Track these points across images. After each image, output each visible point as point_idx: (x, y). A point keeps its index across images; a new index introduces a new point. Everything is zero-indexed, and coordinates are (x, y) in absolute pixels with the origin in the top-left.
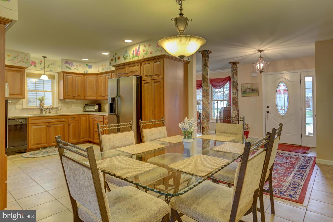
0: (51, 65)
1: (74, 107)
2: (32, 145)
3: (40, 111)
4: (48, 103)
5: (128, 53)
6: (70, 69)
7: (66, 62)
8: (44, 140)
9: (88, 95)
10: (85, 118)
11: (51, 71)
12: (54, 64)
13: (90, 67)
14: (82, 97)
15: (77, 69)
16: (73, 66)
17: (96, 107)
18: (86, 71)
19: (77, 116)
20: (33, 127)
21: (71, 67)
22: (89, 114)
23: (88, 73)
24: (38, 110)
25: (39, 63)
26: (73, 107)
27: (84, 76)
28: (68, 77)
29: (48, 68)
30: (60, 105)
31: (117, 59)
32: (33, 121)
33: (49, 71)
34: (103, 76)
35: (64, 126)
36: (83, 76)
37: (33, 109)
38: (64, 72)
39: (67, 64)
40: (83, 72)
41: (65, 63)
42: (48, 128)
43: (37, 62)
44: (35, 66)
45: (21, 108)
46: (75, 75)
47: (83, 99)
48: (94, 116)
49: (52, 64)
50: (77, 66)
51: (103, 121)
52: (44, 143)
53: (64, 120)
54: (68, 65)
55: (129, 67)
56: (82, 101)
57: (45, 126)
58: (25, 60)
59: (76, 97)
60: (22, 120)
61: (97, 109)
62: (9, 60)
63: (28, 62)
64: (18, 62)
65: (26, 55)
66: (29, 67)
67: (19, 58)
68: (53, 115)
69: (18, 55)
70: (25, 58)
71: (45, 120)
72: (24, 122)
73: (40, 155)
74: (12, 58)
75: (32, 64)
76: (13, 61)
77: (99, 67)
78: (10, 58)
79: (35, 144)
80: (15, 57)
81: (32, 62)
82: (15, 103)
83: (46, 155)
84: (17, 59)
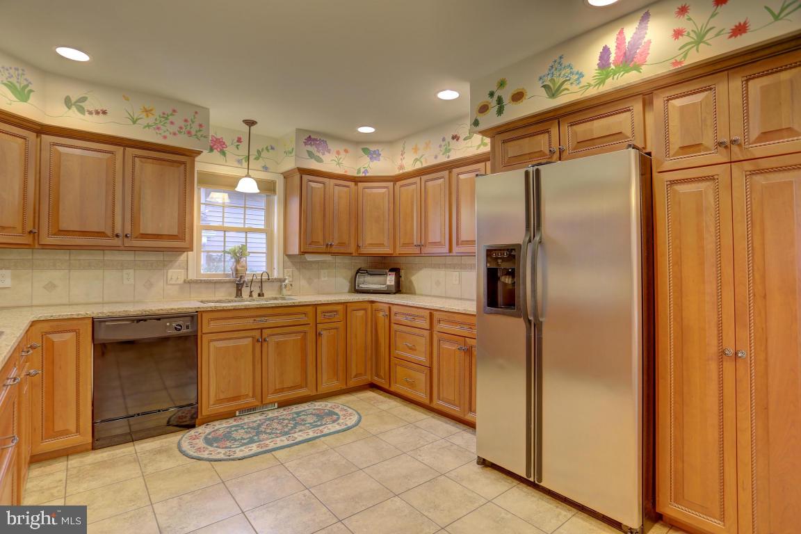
0: (265, 151)
1: (326, 279)
2: (211, 402)
3: (235, 289)
4: (257, 264)
5: (570, 66)
6: (319, 160)
7: (310, 140)
8: (246, 388)
9: (368, 241)
10: (363, 312)
11: (265, 169)
12: (272, 148)
13: (374, 155)
14: (352, 249)
15: (338, 164)
16: (329, 151)
17: (391, 280)
18: (362, 170)
19: (339, 308)
20: (212, 344)
21: (323, 154)
22: (373, 302)
23: (367, 175)
24: (228, 285)
25: (232, 144)
26: (323, 279)
27: (356, 185)
28: (313, 185)
29: (257, 159)
30: (289, 271)
31: (507, 99)
32: (214, 326)
33: (261, 169)
34: (415, 183)
35: (304, 339)
36: (353, 183)
37: (216, 283)
38: (303, 172)
39: (311, 144)
40: (352, 173)
41: (306, 144)
42: (258, 345)
43: (227, 141)
44: (224, 153)
45: (181, 281)
46: (333, 181)
47: (354, 255)
48: (394, 309)
49: (269, 148)
50: (338, 153)
51: (431, 329)
52: (246, 396)
53: (303, 319)
54: (313, 149)
55: (572, 125)
56: (346, 260)
57: (250, 339)
58: (195, 128)
59: (334, 250)
60: (180, 323)
61: (393, 283)
62: (148, 126)
63: (201, 136)
64: (175, 134)
65: (196, 113)
66: (204, 151)
67: (178, 120)
68: (274, 305)
69: (174, 111)
70: (193, 122)
71: (251, 320)
72: (187, 327)
73: (235, 446)
74: (156, 120)
75: (215, 147)
76: (158, 128)
77: (402, 155)
78: (151, 120)
79: (220, 401)
80: (165, 116)
81: (215, 140)
82: (165, 265)
83: (254, 448)
84: (172, 123)
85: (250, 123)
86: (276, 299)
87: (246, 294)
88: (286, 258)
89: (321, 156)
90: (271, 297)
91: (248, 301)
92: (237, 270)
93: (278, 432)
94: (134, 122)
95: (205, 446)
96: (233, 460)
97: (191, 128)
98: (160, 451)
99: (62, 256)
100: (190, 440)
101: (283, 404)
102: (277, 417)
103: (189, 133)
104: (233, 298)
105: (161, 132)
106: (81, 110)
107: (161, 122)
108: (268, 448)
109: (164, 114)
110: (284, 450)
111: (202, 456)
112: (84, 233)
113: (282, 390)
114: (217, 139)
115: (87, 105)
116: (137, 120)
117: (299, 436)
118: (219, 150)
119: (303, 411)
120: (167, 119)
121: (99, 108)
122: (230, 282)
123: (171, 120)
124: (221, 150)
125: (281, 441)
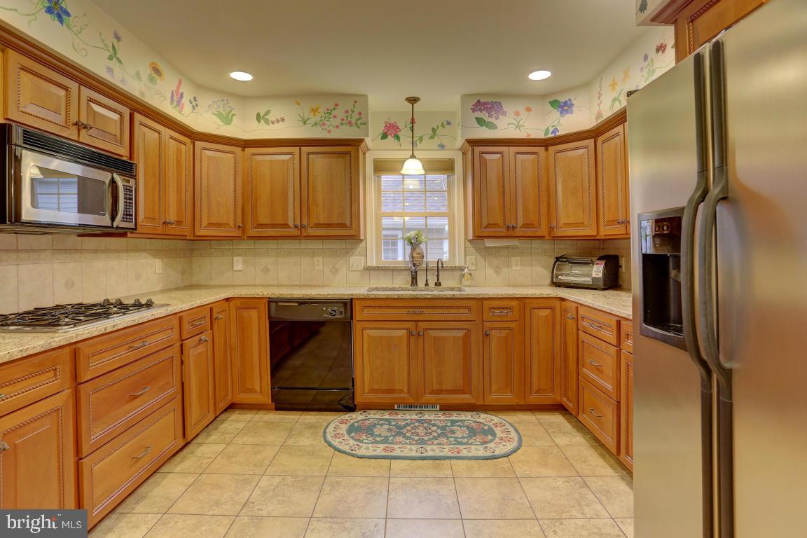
0: (441, 128)
1: (519, 268)
2: (366, 390)
6: (491, 126)
7: (479, 106)
8: (401, 382)
9: (563, 220)
10: (546, 312)
11: (442, 147)
12: (449, 123)
13: (564, 107)
14: (543, 231)
15: (518, 127)
16: (504, 114)
17: (598, 270)
18: (551, 129)
19: (514, 303)
20: (365, 332)
21: (497, 118)
22: (563, 299)
23: (558, 134)
24: (406, 273)
25: (406, 127)
26: (514, 268)
27: (546, 149)
28: (488, 157)
29: (432, 137)
30: (471, 259)
32: (368, 313)
33: (437, 148)
34: (618, 134)
35: (467, 336)
36: (542, 149)
37: (394, 270)
38: (473, 143)
39: (481, 110)
40: (541, 135)
41: (474, 110)
42: (413, 340)
43: (401, 125)
44: (398, 138)
46: (513, 150)
47: (547, 238)
48: (582, 311)
49: (445, 123)
50: (517, 114)
51: (618, 345)
52: (401, 391)
53: (464, 314)
54: (484, 115)
57: (404, 332)
58: (355, 116)
59: (518, 232)
60: (335, 308)
61: (600, 275)
62: (316, 124)
63: (361, 124)
64: (337, 127)
65: (355, 102)
66: (365, 138)
67: (340, 113)
69: (336, 105)
70: (353, 112)
71: (405, 311)
72: (341, 313)
73: (367, 441)
74: (322, 117)
75: (389, 132)
76: (324, 124)
77: (599, 98)
78: (317, 118)
79: (373, 391)
80: (329, 112)
81: (389, 126)
82: (347, 253)
83: (380, 450)
84: (335, 117)
85: (413, 100)
86: (452, 289)
87: (421, 283)
88: (468, 243)
89: (493, 120)
91: (421, 291)
92: (412, 257)
93: (417, 438)
94: (305, 123)
95: (345, 433)
96: (353, 455)
97: (351, 118)
98: (311, 426)
99: (272, 245)
100: (336, 424)
101: (446, 408)
102: (431, 420)
103: (350, 123)
104: (409, 287)
105: (326, 127)
106: (267, 122)
107: (325, 118)
108: (392, 454)
109: (328, 109)
110: (405, 461)
111: (333, 442)
112: (273, 226)
113: (440, 392)
114: (390, 124)
115: (271, 117)
116: (307, 120)
117: (432, 450)
118: (393, 135)
119: (461, 421)
120: (331, 114)
121: (279, 117)
122: (406, 269)
123: (333, 114)
124: (395, 134)
125: (411, 450)
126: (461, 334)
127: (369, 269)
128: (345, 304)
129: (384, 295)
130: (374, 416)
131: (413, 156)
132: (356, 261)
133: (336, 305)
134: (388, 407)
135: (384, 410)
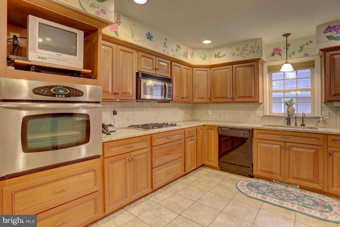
0: (306, 46)
2: (259, 170)
3: (287, 121)
6: (338, 39)
7: (329, 29)
8: (276, 170)
11: (306, 55)
12: (311, 42)
20: (259, 144)
25: (284, 48)
28: (335, 56)
29: (300, 51)
32: (260, 136)
33: (304, 56)
35: (316, 153)
39: (330, 31)
41: (325, 32)
42: (283, 150)
43: (281, 48)
44: (280, 54)
45: (261, 116)
49: (309, 42)
52: (276, 174)
53: (315, 141)
54: (333, 34)
57: (278, 146)
58: (256, 49)
62: (238, 55)
63: (259, 51)
64: (248, 54)
65: (256, 42)
66: (261, 58)
67: (249, 48)
68: (293, 131)
69: (247, 45)
70: (255, 47)
71: (280, 136)
72: (248, 135)
73: (254, 191)
74: (241, 51)
75: (276, 52)
76: (242, 54)
78: (239, 52)
79: (263, 171)
80: (244, 49)
81: (275, 49)
82: (255, 109)
83: (259, 196)
84: (247, 50)
85: (287, 35)
86: (312, 128)
87: (293, 124)
88: (324, 104)
90: (310, 127)
91: (292, 128)
92: (288, 111)
93: (280, 197)
94: (234, 55)
95: (246, 185)
96: (246, 195)
97: (254, 49)
98: (232, 179)
99: (223, 105)
100: (243, 181)
101: (302, 188)
102: (292, 191)
103: (254, 52)
104: (286, 125)
105: (243, 55)
106: (219, 57)
107: (242, 51)
108: (265, 200)
109: (243, 48)
110: (270, 205)
111: (239, 188)
112: (222, 98)
113: (299, 179)
114: (276, 49)
115: (220, 55)
116: (235, 54)
118: (277, 53)
119: (310, 196)
120: (245, 49)
121: (223, 54)
122: (284, 117)
123: (246, 49)
124: (278, 53)
125: (275, 201)
126: (312, 151)
127: (265, 116)
128: (249, 131)
129: (268, 128)
130: (261, 182)
131: (287, 63)
132: (259, 113)
133: (245, 131)
134: (270, 180)
135: (268, 181)
